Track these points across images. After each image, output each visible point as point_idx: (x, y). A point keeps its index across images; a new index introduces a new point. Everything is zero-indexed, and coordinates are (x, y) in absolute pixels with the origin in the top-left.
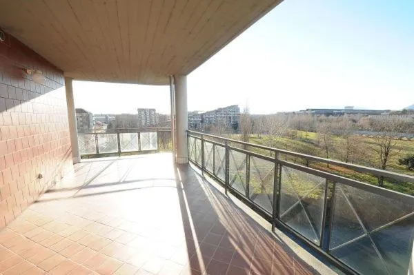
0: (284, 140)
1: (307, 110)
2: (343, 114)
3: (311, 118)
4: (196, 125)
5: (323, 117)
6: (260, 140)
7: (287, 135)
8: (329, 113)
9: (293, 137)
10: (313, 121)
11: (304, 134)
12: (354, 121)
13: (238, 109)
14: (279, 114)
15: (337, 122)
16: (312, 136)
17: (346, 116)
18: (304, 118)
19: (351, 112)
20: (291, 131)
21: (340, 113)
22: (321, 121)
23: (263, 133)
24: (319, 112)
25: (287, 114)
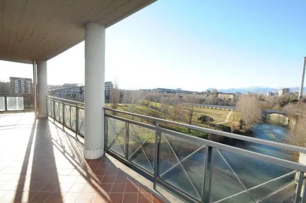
0: (141, 107)
2: (175, 92)
3: (159, 94)
4: (75, 95)
6: (126, 108)
7: (143, 104)
8: (169, 91)
9: (147, 105)
10: (160, 96)
11: (154, 104)
12: (181, 97)
13: (112, 85)
14: (140, 90)
15: (173, 97)
16: (158, 105)
17: (177, 94)
18: (154, 94)
19: (179, 91)
20: (146, 102)
22: (165, 96)
23: (128, 103)
25: (145, 90)
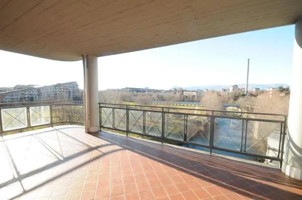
1: (127, 88)
2: (145, 91)
3: (129, 94)
5: (135, 93)
8: (138, 90)
10: (131, 95)
13: (77, 85)
15: (143, 95)
21: (143, 91)
22: (134, 95)
24: (133, 90)
